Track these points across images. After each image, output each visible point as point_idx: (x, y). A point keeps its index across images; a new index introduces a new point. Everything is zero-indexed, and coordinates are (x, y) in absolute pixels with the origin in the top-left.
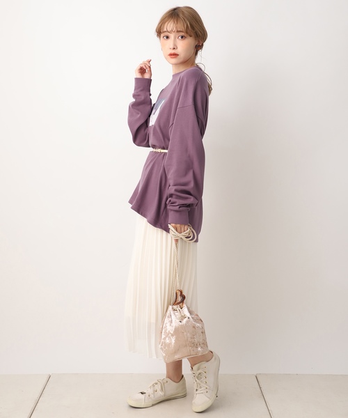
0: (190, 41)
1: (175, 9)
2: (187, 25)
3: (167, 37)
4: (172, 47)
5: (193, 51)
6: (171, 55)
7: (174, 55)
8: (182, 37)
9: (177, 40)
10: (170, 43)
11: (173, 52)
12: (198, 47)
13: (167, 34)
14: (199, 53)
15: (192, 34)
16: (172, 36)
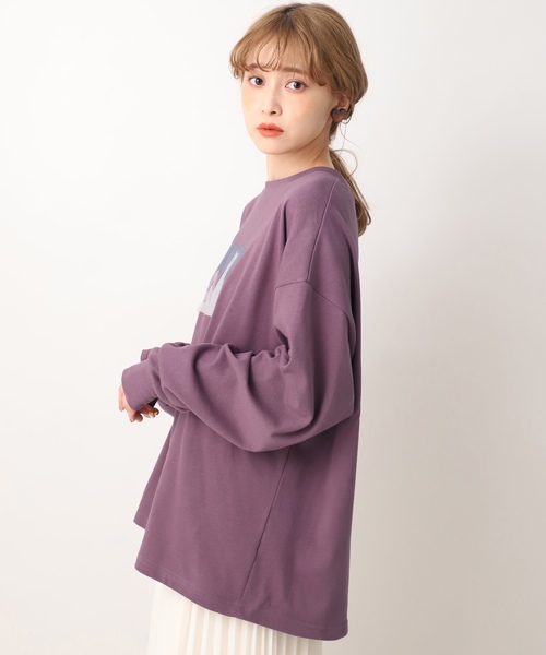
0: (317, 96)
1: (287, 10)
3: (260, 81)
4: (268, 108)
5: (324, 123)
6: (263, 128)
7: (271, 130)
8: (298, 85)
9: (284, 90)
10: (264, 96)
11: (270, 120)
12: (338, 114)
13: (259, 72)
14: (342, 127)
15: (326, 80)
16: (272, 78)
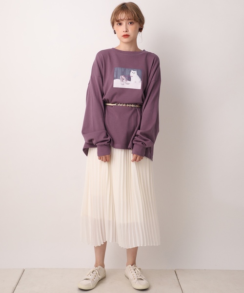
0: (136, 26)
2: (135, 15)
3: (120, 24)
4: (125, 30)
6: (124, 36)
7: (126, 36)
8: (131, 23)
9: (128, 25)
10: (123, 28)
11: (126, 33)
15: (138, 20)
16: (124, 23)
